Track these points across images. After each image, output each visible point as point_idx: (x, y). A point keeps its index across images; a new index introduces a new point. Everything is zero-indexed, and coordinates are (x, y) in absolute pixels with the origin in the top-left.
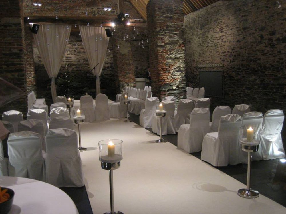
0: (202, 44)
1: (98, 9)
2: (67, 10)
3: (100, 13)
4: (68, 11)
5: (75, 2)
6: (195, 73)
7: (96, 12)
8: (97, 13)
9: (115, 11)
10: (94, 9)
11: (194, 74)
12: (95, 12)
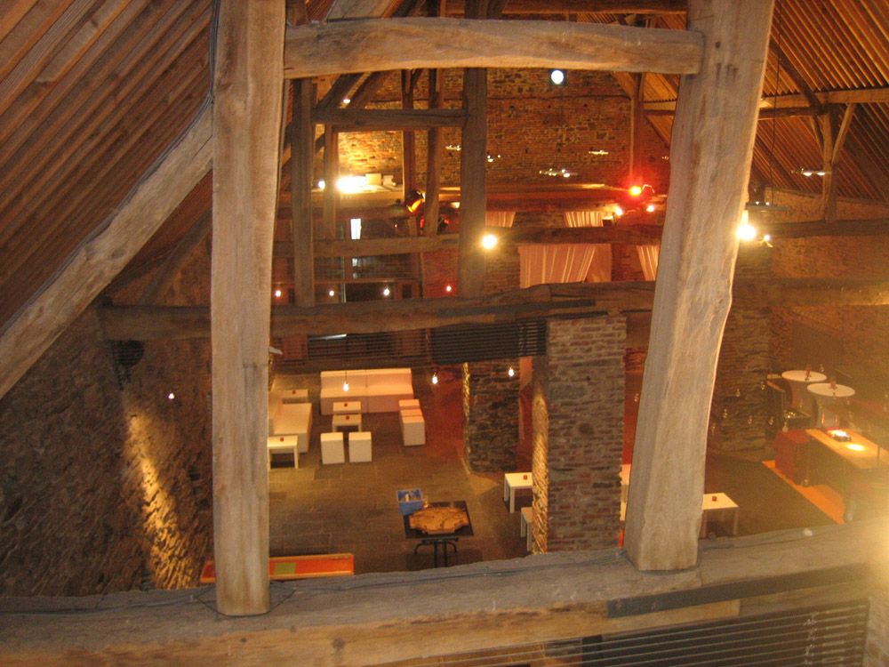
0: (803, 268)
1: (568, 130)
2: (501, 136)
3: (573, 139)
4: (503, 138)
5: (520, 117)
6: (784, 318)
7: (564, 139)
8: (567, 139)
9: (606, 134)
10: (560, 131)
11: (781, 318)
12: (561, 137)
